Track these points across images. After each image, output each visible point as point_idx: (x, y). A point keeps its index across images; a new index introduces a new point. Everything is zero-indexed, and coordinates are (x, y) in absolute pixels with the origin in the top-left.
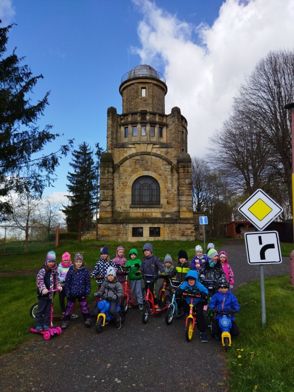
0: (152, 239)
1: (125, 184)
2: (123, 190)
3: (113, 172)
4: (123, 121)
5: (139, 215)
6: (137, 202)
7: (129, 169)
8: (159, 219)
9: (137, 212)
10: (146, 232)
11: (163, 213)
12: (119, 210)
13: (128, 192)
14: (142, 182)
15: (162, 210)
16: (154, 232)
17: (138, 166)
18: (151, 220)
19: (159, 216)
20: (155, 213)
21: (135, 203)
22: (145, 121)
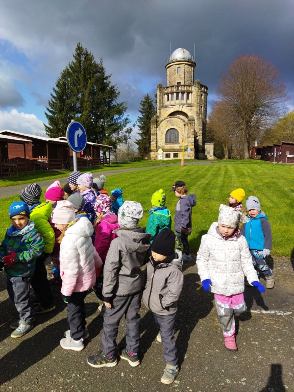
0: (175, 158)
1: (162, 133)
2: (161, 136)
3: (157, 128)
4: (166, 92)
5: (169, 148)
6: (168, 141)
7: (164, 125)
8: (178, 149)
9: (168, 146)
10: (172, 155)
11: (180, 147)
12: (160, 145)
13: (164, 137)
14: (171, 131)
15: (180, 145)
16: (176, 155)
17: (168, 124)
18: (174, 150)
19: (178, 148)
20: (176, 146)
21: (167, 142)
22: (178, 91)
